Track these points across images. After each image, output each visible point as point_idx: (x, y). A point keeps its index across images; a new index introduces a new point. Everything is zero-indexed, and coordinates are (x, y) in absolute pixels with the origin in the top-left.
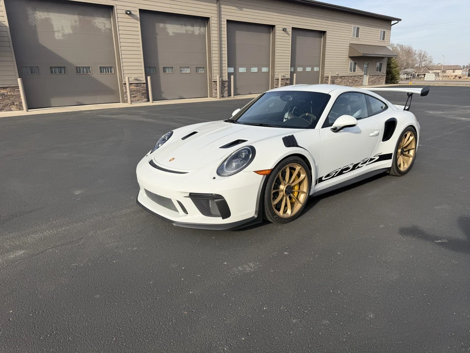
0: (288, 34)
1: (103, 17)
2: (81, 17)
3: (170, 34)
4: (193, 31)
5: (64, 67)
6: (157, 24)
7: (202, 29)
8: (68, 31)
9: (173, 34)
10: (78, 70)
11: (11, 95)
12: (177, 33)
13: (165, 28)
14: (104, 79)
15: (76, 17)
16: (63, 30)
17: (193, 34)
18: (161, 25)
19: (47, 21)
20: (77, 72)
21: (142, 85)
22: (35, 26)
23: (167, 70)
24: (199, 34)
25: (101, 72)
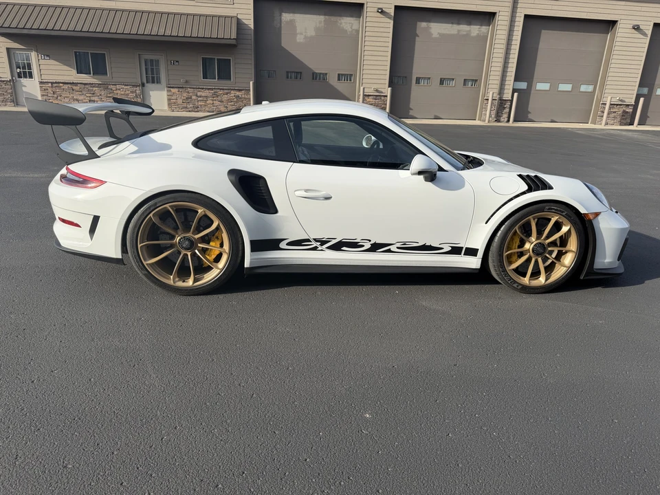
0: (645, 35)
1: (352, 16)
2: (327, 17)
3: (434, 36)
4: (470, 31)
5: (301, 73)
6: (419, 23)
7: (484, 29)
8: (311, 33)
9: (438, 36)
10: (315, 76)
11: (245, 98)
12: (444, 34)
13: (429, 28)
14: (341, 86)
15: (322, 18)
16: (306, 32)
17: (468, 35)
18: (424, 24)
19: (292, 22)
20: (313, 79)
21: (382, 98)
22: (280, 28)
23: (422, 82)
24: (478, 36)
25: (339, 80)
